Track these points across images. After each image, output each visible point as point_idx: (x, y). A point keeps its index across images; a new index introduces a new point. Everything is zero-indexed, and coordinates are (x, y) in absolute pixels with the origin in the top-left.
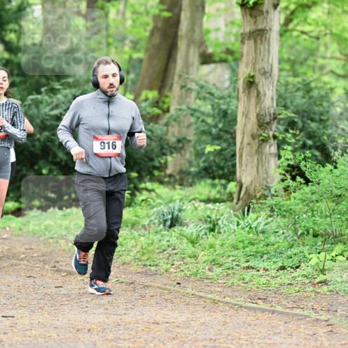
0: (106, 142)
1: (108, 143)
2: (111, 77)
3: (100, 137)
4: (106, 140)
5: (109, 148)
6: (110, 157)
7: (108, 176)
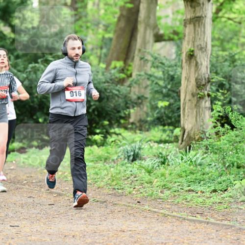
3: (69, 88)
4: (74, 90)
7: (73, 115)
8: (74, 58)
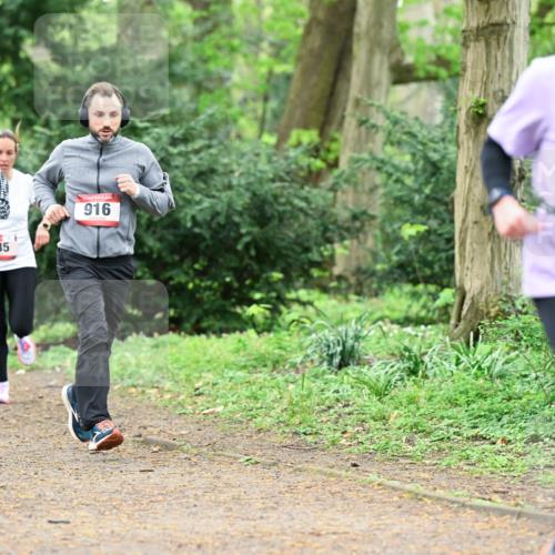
0: (93, 204)
1: (97, 206)
2: (107, 116)
3: (84, 197)
4: (94, 200)
5: (97, 213)
6: (98, 227)
7: (95, 256)
8: (101, 134)
